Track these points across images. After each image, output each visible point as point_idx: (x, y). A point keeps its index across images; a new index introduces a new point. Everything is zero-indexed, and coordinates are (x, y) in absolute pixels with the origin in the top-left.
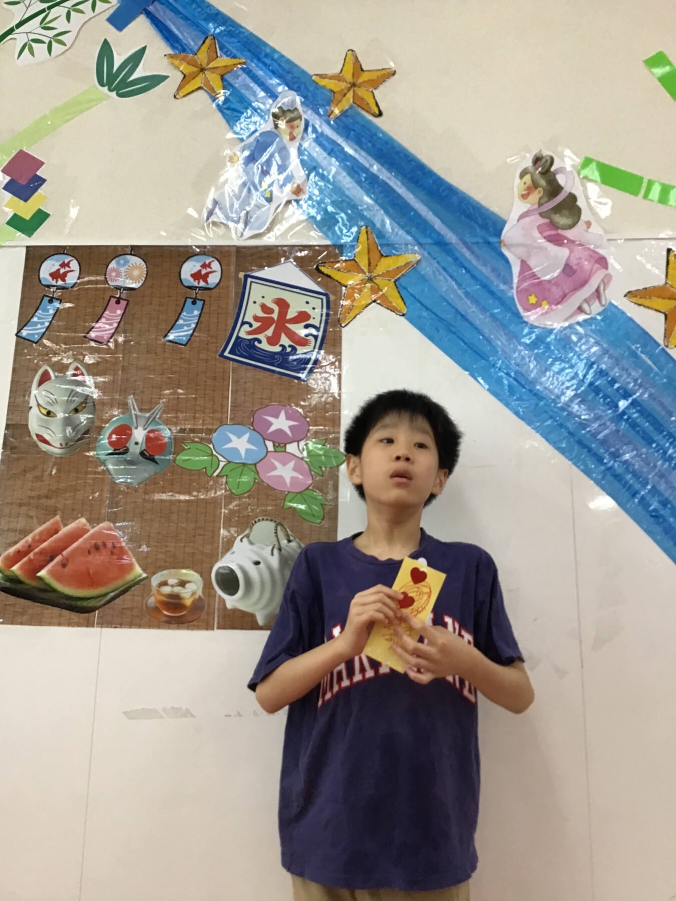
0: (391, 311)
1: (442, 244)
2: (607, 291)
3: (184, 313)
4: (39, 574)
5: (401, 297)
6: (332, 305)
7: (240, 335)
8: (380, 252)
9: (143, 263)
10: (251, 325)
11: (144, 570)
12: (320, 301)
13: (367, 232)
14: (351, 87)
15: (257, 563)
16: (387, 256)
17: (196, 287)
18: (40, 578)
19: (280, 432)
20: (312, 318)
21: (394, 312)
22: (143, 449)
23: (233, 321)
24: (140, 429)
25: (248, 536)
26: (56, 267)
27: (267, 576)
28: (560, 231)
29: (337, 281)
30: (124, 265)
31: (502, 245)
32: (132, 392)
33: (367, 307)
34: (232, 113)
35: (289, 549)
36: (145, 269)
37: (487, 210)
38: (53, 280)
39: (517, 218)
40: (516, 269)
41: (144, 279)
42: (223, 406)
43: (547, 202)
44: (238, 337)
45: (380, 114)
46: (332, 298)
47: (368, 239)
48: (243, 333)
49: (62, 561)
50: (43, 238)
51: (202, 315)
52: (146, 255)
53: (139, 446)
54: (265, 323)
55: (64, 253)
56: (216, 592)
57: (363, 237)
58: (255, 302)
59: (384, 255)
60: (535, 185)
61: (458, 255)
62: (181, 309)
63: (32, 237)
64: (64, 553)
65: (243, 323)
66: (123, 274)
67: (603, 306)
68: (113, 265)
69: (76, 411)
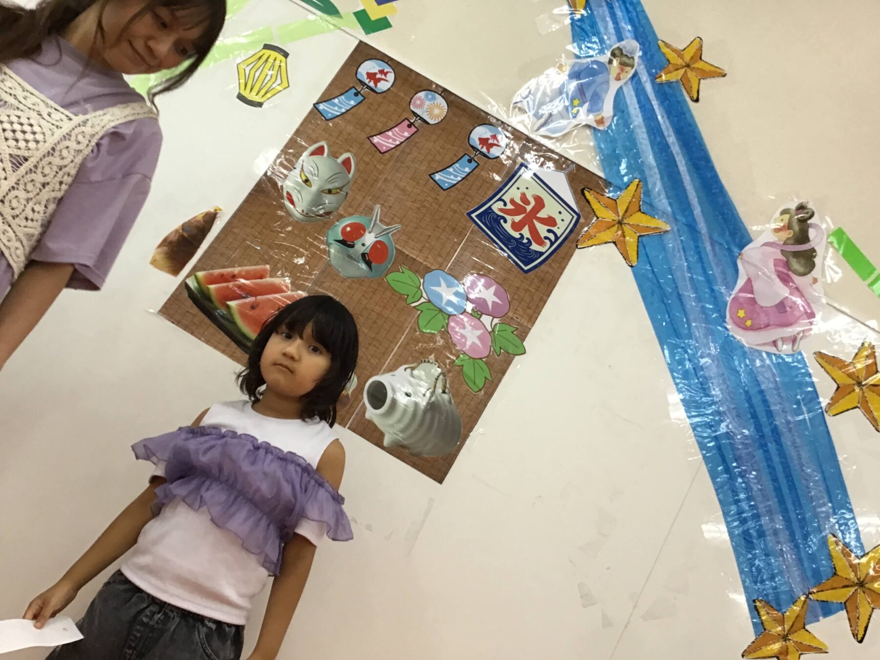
0: (624, 257)
1: (692, 228)
2: (802, 342)
3: (457, 165)
4: (229, 303)
5: (638, 251)
6: (578, 226)
7: (493, 207)
8: (640, 207)
9: (446, 107)
10: (505, 204)
12: (571, 217)
13: (638, 185)
14: (685, 66)
15: (408, 395)
16: (643, 213)
17: (478, 150)
18: (228, 307)
19: (483, 302)
20: (557, 226)
21: (625, 260)
22: (365, 252)
23: (493, 193)
24: (373, 235)
25: (413, 369)
26: (375, 70)
27: (412, 409)
28: (790, 273)
29: (593, 209)
30: (430, 100)
31: (740, 257)
32: (383, 202)
33: (606, 243)
34: (581, 32)
35: (439, 398)
36: (445, 113)
37: (742, 223)
38: (367, 79)
39: (762, 243)
40: (741, 282)
41: (440, 120)
42: (449, 255)
43: (792, 244)
44: (490, 208)
45: (697, 100)
46: (582, 220)
47: (636, 191)
48: (497, 207)
49: (253, 303)
50: (377, 41)
51: (471, 174)
52: (452, 102)
53: (365, 247)
54: (518, 209)
55: (387, 63)
56: (363, 398)
57: (632, 187)
58: (518, 188)
59: (642, 210)
60: (789, 227)
61: (700, 245)
62: (456, 160)
63: (369, 35)
64: (259, 298)
65: (500, 199)
66: (426, 107)
67: (794, 351)
68: (422, 94)
69: (330, 192)
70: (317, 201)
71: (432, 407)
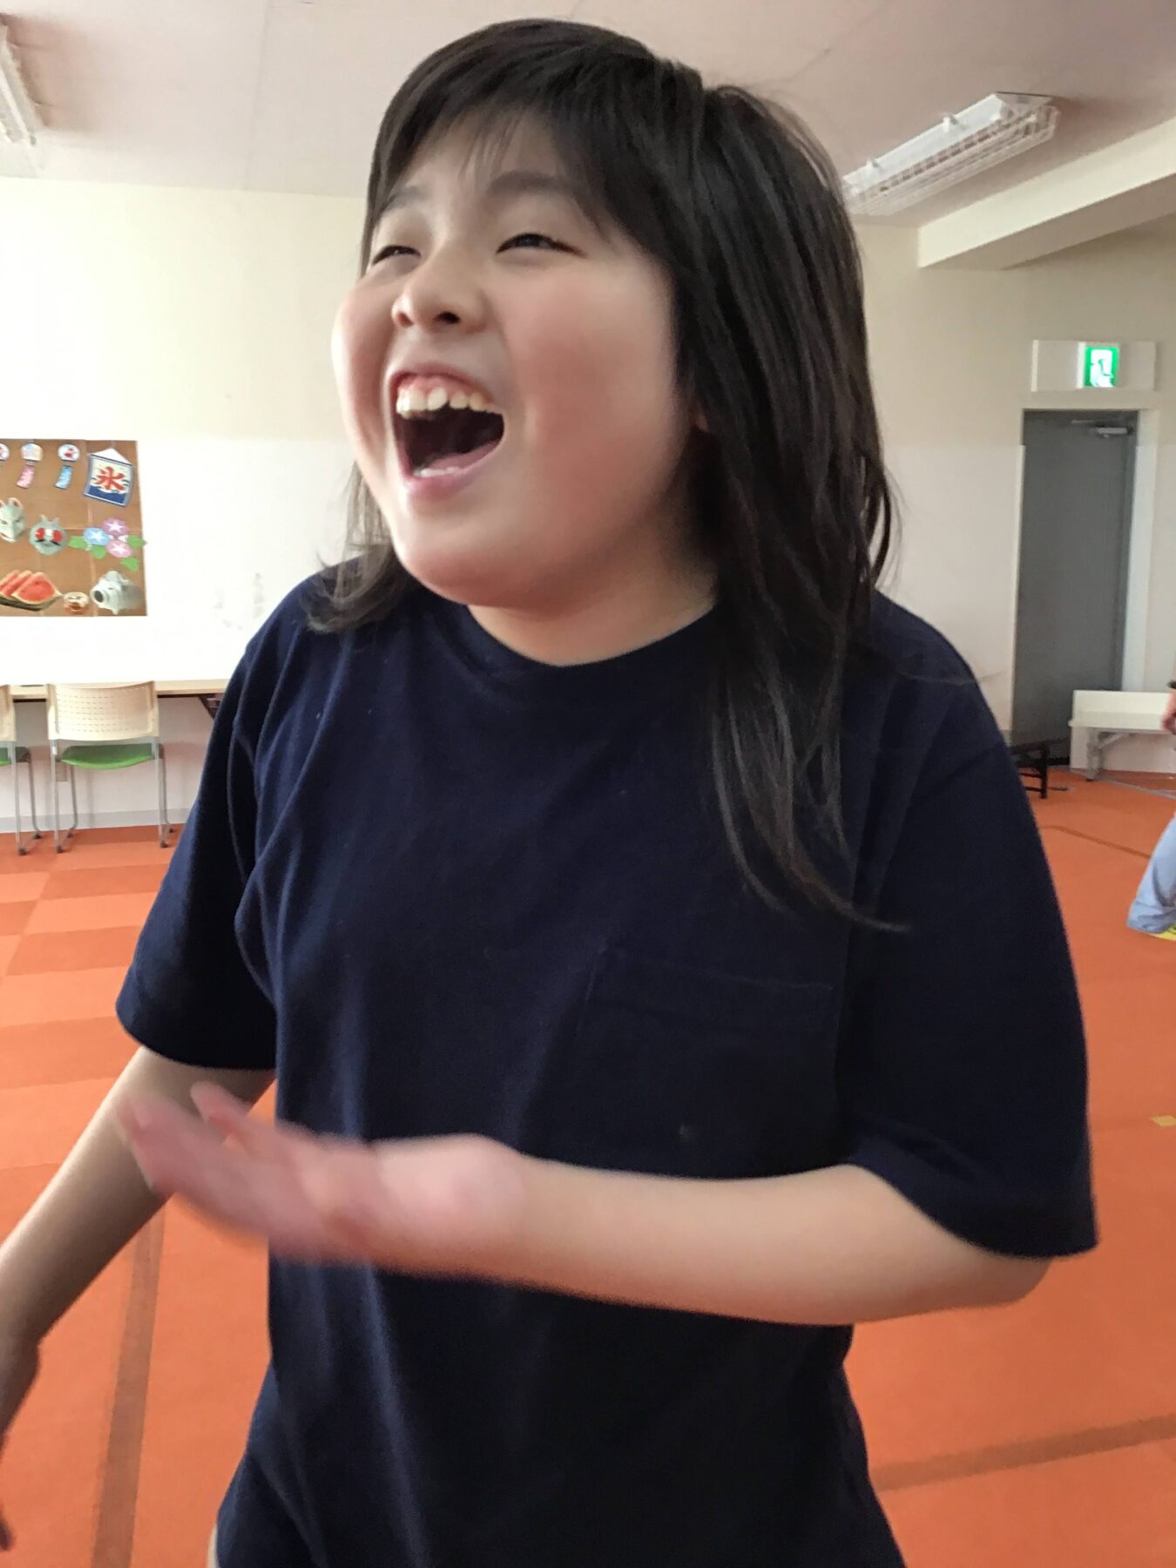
3: (63, 474)
6: (134, 470)
9: (40, 448)
10: (96, 480)
11: (60, 591)
12: (128, 468)
15: (111, 589)
17: (67, 460)
18: (13, 597)
19: (115, 531)
20: (125, 476)
22: (51, 539)
23: (87, 478)
24: (49, 529)
25: (105, 577)
27: (116, 594)
30: (29, 449)
32: (43, 512)
35: (124, 583)
36: (41, 451)
41: (41, 456)
42: (88, 519)
44: (90, 486)
46: (134, 466)
48: (93, 483)
49: (23, 589)
51: (72, 474)
52: (40, 444)
53: (50, 537)
54: (103, 479)
56: (94, 601)
58: (97, 468)
62: (61, 472)
64: (23, 586)
65: (92, 479)
66: (30, 453)
68: (24, 448)
69: (18, 521)
70: (15, 528)
71: (124, 588)
